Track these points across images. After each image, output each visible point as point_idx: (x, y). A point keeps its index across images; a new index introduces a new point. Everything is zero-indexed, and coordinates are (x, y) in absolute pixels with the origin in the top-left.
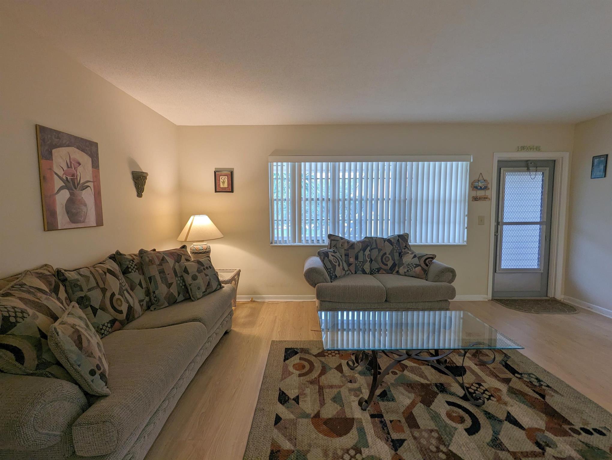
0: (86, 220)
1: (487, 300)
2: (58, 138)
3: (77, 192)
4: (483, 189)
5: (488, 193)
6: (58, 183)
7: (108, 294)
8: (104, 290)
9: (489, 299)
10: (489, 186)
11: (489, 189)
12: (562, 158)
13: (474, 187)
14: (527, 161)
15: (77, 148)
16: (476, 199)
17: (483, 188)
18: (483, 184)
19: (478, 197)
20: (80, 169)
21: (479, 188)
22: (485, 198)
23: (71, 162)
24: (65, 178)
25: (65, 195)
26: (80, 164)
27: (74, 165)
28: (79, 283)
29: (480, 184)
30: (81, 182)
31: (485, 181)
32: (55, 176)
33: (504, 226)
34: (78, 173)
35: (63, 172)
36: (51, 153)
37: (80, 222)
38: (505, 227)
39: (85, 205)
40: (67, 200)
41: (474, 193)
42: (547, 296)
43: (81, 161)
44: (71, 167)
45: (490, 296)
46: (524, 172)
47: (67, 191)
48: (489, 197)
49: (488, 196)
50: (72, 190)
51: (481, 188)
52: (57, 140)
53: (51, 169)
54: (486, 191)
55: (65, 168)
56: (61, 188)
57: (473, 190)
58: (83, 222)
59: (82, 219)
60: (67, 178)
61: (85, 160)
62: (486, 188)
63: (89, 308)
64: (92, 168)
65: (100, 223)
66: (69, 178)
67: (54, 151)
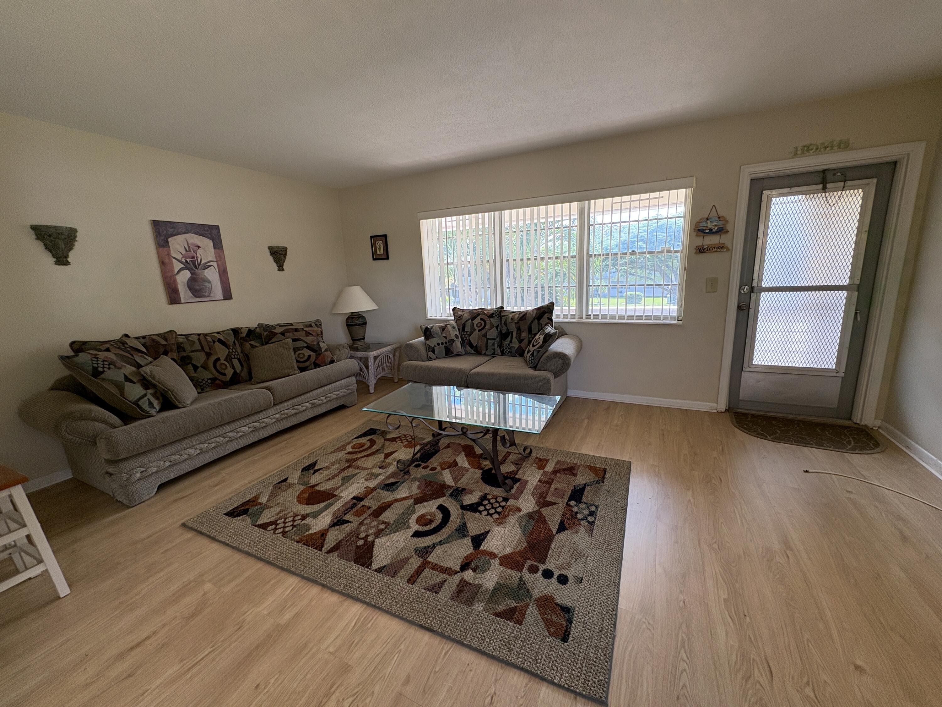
0: (212, 295)
1: (716, 411)
2: (173, 227)
3: (198, 271)
4: (716, 233)
5: (724, 239)
6: (178, 266)
7: (213, 358)
8: (208, 355)
9: (719, 410)
10: (729, 227)
11: (727, 231)
12: (909, 155)
13: (699, 230)
14: (824, 171)
15: (195, 234)
16: (701, 250)
17: (714, 230)
18: (714, 224)
19: (705, 247)
20: (200, 252)
21: (707, 231)
22: (721, 248)
23: (189, 247)
24: (183, 260)
25: (187, 274)
26: (199, 247)
27: (192, 249)
28: (182, 345)
29: (710, 225)
30: (202, 263)
31: (719, 218)
32: (174, 260)
33: (763, 293)
34: (199, 256)
35: (181, 256)
36: (167, 242)
37: (204, 296)
38: (764, 296)
39: (209, 282)
40: (189, 280)
41: (699, 242)
42: (850, 419)
43: (200, 244)
44: (190, 251)
45: (722, 405)
46: (817, 193)
47: (188, 271)
48: (728, 244)
49: (724, 244)
50: (193, 270)
51: (711, 232)
52: (172, 230)
53: (169, 254)
54: (723, 236)
55: (184, 252)
56: (181, 269)
57: (697, 236)
58: (208, 296)
59: (207, 294)
60: (186, 261)
61: (207, 244)
62: (721, 231)
63: (190, 365)
64: (214, 248)
65: (228, 296)
66: (188, 260)
67: (169, 240)
